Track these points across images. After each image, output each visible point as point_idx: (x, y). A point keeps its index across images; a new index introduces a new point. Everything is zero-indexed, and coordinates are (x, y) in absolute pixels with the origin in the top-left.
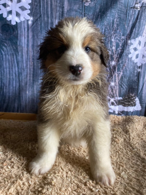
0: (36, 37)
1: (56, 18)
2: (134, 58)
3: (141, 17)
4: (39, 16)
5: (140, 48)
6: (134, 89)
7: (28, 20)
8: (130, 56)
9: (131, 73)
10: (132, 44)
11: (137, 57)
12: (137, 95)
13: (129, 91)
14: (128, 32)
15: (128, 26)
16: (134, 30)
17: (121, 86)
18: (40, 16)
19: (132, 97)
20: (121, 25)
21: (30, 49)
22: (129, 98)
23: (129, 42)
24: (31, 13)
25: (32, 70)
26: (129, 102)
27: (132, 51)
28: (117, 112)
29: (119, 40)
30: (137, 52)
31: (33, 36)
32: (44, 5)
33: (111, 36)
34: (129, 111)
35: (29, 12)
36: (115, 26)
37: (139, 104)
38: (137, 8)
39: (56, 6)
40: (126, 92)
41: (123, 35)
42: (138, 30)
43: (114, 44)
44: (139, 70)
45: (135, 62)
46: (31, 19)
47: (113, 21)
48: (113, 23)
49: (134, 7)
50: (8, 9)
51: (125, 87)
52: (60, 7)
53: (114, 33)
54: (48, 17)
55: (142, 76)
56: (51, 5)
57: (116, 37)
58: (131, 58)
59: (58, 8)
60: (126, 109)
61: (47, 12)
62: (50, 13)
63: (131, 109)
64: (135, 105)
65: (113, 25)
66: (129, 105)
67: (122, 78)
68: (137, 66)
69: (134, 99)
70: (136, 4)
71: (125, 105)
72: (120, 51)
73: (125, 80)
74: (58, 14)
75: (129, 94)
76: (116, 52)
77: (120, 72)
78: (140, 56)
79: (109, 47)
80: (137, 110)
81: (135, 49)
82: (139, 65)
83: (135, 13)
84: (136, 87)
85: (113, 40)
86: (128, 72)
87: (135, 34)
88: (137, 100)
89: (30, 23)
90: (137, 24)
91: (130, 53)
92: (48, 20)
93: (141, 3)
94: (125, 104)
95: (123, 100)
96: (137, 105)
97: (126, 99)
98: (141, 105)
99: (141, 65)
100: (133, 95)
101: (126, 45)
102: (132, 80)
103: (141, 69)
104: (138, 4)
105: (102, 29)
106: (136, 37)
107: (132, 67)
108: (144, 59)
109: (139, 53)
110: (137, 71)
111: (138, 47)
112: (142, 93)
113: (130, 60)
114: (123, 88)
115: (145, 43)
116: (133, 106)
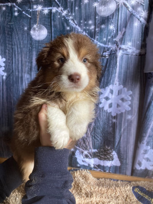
0: (9, 90)
1: (25, 72)
2: (106, 108)
3: (109, 65)
4: (11, 71)
5: (113, 96)
6: (109, 141)
7: (3, 76)
8: (101, 106)
9: (105, 123)
10: (102, 94)
11: (110, 106)
12: (113, 148)
13: (104, 143)
16: (103, 80)
17: (95, 137)
18: (13, 71)
19: (108, 150)
22: (105, 151)
24: (5, 69)
25: (7, 119)
26: (105, 155)
27: (103, 100)
28: (92, 166)
30: (109, 102)
31: (7, 89)
32: (15, 62)
34: (105, 165)
35: (4, 68)
37: (118, 159)
38: (105, 57)
39: (26, 62)
40: (101, 143)
42: (108, 79)
44: (114, 121)
45: (109, 111)
46: (5, 74)
49: (102, 56)
51: (99, 138)
52: (29, 62)
54: (19, 72)
55: (118, 127)
56: (22, 61)
58: (103, 108)
59: (27, 63)
60: (102, 163)
61: (18, 67)
62: (20, 68)
63: (108, 164)
64: (112, 160)
66: (105, 159)
67: (94, 129)
68: (112, 116)
69: (110, 153)
70: (103, 52)
71: (101, 159)
73: (99, 131)
74: (27, 68)
75: (104, 146)
78: (114, 106)
80: (115, 165)
81: (107, 99)
82: (114, 114)
83: (103, 62)
84: (112, 140)
86: (101, 123)
87: (104, 83)
88: (114, 154)
89: (4, 78)
90: (106, 72)
91: (101, 103)
92: (18, 75)
93: (110, 51)
94: (101, 157)
95: (99, 152)
96: (114, 160)
97: (102, 152)
98: (120, 160)
99: (115, 115)
100: (109, 148)
102: (107, 131)
103: (117, 119)
104: (106, 52)
106: (106, 86)
107: (105, 117)
108: (119, 108)
109: (113, 102)
110: (112, 122)
111: (110, 96)
112: (120, 147)
113: (101, 110)
114: (97, 139)
115: (119, 91)
116: (110, 160)
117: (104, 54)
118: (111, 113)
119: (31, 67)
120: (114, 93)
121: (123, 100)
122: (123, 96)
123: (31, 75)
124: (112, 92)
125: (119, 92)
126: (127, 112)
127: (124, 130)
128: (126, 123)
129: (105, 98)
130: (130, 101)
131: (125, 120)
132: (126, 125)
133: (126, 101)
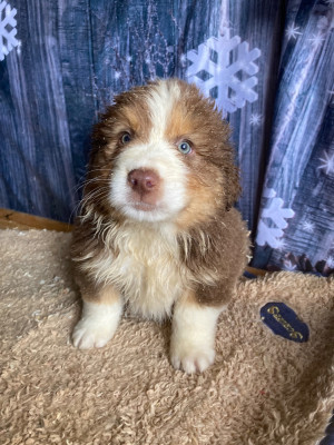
5: (219, 69)
7: (16, 48)
10: (191, 63)
14: (181, 32)
20: (163, 18)
21: (26, 100)
29: (162, 59)
31: (26, 76)
33: (143, 52)
36: (150, 23)
39: (48, 9)
41: (169, 44)
46: (20, 43)
48: (145, 18)
53: (150, 44)
57: (153, 52)
65: (146, 23)
78: (223, 93)
81: (204, 76)
85: (148, 61)
87: (194, 35)
90: (198, 5)
105: (126, 39)
106: (199, 43)
108: (234, 98)
115: (231, 53)
119: (57, 20)
120: (220, 59)
121: (240, 75)
122: (241, 65)
123: (58, 39)
124: (214, 56)
125: (233, 57)
126: (250, 108)
127: (244, 153)
128: (249, 136)
129: (198, 75)
130: (256, 75)
131: (245, 127)
132: (249, 140)
133: (249, 76)
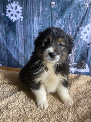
0: (25, 28)
1: (35, 16)
2: (84, 39)
3: (89, 12)
4: (26, 16)
6: (84, 58)
8: (81, 37)
9: (83, 48)
11: (87, 38)
12: (86, 62)
13: (81, 59)
15: (80, 18)
16: (84, 21)
17: (76, 56)
18: (27, 16)
19: (83, 63)
22: (81, 64)
23: (81, 28)
24: (22, 14)
25: (24, 46)
26: (81, 66)
27: (83, 34)
28: (73, 72)
30: (86, 35)
32: (29, 9)
35: (21, 14)
37: (88, 68)
38: (86, 6)
40: (79, 60)
42: (87, 21)
43: (70, 30)
44: (88, 46)
45: (85, 41)
47: (70, 16)
49: (84, 5)
50: (11, 13)
52: (37, 10)
54: (31, 16)
56: (33, 9)
58: (82, 38)
59: (36, 10)
60: (79, 71)
61: (31, 13)
62: (32, 14)
63: (82, 71)
64: (85, 69)
66: (81, 68)
67: (76, 51)
68: (87, 44)
69: (84, 65)
70: (85, 3)
71: (78, 68)
72: (74, 34)
73: (79, 52)
74: (36, 14)
75: (81, 61)
76: (72, 35)
77: (75, 47)
79: (67, 32)
80: (86, 71)
83: (85, 9)
84: (86, 57)
86: (80, 48)
88: (87, 65)
89: (22, 20)
91: (81, 36)
92: (31, 18)
93: (90, 2)
95: (78, 65)
96: (86, 69)
97: (79, 64)
98: (89, 69)
99: (89, 43)
100: (84, 62)
101: (79, 30)
102: (83, 52)
103: (90, 45)
104: (87, 3)
107: (83, 44)
109: (88, 35)
110: (87, 47)
111: (87, 32)
112: (90, 61)
113: (81, 40)
114: (77, 57)
116: (84, 69)
117: (86, 4)
118: (86, 42)
